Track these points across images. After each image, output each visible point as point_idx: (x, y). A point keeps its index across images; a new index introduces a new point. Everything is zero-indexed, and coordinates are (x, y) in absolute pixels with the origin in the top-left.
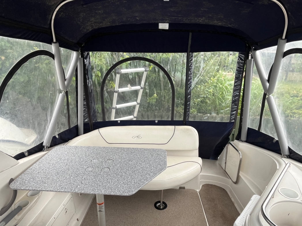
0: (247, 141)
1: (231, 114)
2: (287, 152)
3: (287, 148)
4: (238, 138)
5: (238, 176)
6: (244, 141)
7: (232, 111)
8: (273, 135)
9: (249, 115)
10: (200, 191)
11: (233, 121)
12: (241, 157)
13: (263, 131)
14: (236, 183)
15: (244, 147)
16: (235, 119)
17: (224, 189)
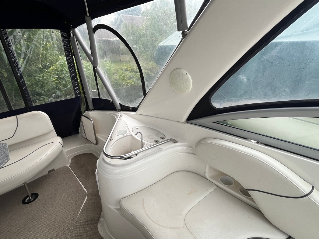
0: (95, 109)
1: (74, 90)
2: (119, 107)
3: (118, 104)
4: (88, 109)
5: (96, 139)
6: (93, 110)
7: (74, 87)
8: (109, 98)
9: (89, 87)
10: (70, 165)
11: (79, 95)
12: (93, 123)
13: (102, 98)
14: (97, 144)
15: (94, 114)
16: (80, 93)
17: (90, 153)
